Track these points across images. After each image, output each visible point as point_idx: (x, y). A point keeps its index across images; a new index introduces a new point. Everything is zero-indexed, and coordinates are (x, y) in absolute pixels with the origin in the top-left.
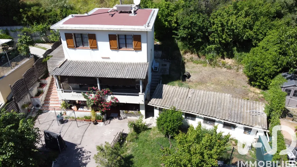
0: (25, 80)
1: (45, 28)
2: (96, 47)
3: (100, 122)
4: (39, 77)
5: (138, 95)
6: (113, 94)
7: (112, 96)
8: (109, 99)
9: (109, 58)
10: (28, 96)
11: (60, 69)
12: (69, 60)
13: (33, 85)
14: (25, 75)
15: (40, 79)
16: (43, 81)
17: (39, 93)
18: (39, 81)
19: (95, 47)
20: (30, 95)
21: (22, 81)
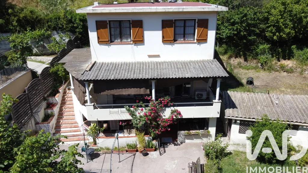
0: (28, 96)
1: (43, 35)
2: (142, 41)
3: (150, 151)
4: (45, 93)
5: (212, 105)
6: (174, 106)
7: (172, 108)
8: (167, 114)
9: (158, 56)
10: (33, 121)
11: (90, 72)
12: (98, 61)
13: (38, 105)
14: (28, 88)
15: (47, 97)
16: (51, 100)
17: (47, 118)
18: (45, 99)
19: (139, 41)
20: (35, 120)
21: (24, 97)
